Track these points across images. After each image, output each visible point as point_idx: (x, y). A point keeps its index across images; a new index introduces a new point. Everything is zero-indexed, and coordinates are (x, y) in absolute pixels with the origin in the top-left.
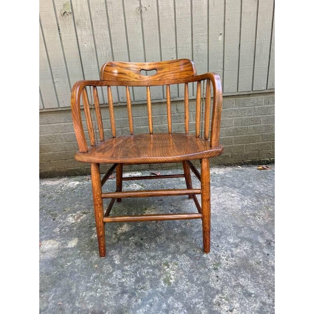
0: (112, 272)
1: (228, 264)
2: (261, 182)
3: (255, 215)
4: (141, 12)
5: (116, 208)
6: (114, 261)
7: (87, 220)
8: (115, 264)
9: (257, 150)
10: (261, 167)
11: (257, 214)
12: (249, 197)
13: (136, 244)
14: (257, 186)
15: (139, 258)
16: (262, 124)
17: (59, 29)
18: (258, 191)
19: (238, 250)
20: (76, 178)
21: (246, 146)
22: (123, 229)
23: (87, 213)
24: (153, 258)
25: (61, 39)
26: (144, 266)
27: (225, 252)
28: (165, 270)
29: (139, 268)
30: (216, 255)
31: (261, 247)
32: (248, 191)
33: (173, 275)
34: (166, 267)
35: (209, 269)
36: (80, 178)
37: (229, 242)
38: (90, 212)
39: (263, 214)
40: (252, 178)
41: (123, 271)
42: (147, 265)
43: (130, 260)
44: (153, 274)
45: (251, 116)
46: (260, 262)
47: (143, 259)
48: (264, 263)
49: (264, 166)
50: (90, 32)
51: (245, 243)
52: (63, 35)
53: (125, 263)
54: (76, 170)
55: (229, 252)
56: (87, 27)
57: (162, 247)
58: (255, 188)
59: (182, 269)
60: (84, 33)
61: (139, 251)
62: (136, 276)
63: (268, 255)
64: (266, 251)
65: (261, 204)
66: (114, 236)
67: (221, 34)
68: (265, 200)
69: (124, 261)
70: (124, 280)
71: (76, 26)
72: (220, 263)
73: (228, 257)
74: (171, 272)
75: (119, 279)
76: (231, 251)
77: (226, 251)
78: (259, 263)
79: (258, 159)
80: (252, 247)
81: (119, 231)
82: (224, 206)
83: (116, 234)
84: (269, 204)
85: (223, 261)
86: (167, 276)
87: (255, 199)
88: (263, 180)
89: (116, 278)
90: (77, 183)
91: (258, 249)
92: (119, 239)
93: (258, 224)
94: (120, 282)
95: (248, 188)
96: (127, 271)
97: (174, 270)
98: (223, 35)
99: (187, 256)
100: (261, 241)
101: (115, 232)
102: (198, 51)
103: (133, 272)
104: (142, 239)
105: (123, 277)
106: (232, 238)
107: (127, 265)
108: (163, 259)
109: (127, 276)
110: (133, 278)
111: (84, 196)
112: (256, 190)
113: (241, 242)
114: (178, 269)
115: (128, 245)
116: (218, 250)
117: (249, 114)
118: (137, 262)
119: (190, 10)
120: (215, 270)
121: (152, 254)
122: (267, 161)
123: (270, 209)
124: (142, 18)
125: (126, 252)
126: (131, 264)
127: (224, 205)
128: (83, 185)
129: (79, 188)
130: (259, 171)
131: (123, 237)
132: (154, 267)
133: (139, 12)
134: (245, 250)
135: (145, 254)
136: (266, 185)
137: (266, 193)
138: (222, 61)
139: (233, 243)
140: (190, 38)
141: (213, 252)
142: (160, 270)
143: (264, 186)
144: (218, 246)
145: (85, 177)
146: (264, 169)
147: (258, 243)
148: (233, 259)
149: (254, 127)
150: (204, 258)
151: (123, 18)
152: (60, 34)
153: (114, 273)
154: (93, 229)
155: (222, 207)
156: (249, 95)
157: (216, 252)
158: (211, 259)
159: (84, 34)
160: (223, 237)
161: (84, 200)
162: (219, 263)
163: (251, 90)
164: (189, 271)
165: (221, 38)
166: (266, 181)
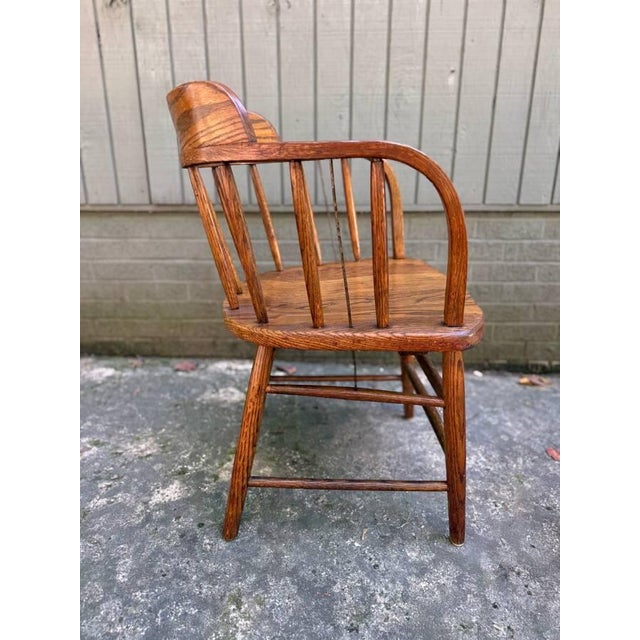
0: (101, 602)
1: (387, 619)
2: (521, 414)
3: (485, 495)
4: (278, 10)
5: (170, 440)
6: (115, 573)
7: (96, 460)
8: (114, 581)
9: (522, 340)
10: (525, 380)
11: (491, 494)
12: (482, 448)
13: (181, 536)
14: (509, 424)
15: (179, 575)
16: (538, 283)
17: (99, 36)
18: (508, 435)
19: (423, 585)
20: (112, 361)
21: (496, 327)
22: (168, 493)
23: (103, 444)
24: (211, 577)
25: (101, 57)
26: (180, 598)
27: (390, 586)
28: (227, 614)
29: (167, 601)
30: (364, 589)
31: (482, 584)
32: (486, 433)
33: (244, 632)
34: (233, 607)
35: (337, 628)
36: (119, 361)
37: (406, 559)
38: (109, 444)
39: (506, 494)
40: (500, 403)
41: (127, 602)
42: (190, 595)
43: (155, 575)
44: (196, 622)
45: (512, 260)
46: (471, 625)
47: (186, 579)
48: (479, 629)
49: (535, 379)
50: (163, 46)
51: (447, 566)
52: (105, 49)
53: (139, 582)
54: (111, 343)
55: (400, 588)
56: (160, 36)
57: (240, 551)
58: (502, 428)
59: (270, 616)
60: (152, 47)
61: (183, 555)
62: (153, 621)
63: (495, 607)
64: (492, 596)
65: (508, 469)
66: (140, 508)
67: (453, 71)
68: (520, 461)
69: (138, 577)
70: (119, 629)
71: (136, 32)
72: (370, 613)
73: (394, 600)
74: (242, 622)
75: (111, 625)
76: (406, 584)
77: (393, 581)
78: (466, 627)
79: (522, 360)
80: (460, 580)
81: (157, 498)
82: (419, 464)
83: (146, 503)
84: (526, 470)
85: (379, 609)
86: (227, 633)
87: (495, 455)
88: (525, 410)
89: (104, 619)
90: (110, 372)
91: (473, 587)
92: (148, 519)
93: (489, 521)
94: (108, 634)
95: (488, 425)
96: (137, 604)
97: (249, 618)
98: (457, 74)
99: (293, 583)
100: (487, 564)
101: (146, 498)
102: (398, 105)
103: (150, 610)
104: (201, 525)
105: (121, 620)
106: (418, 549)
107: (141, 589)
108: (233, 584)
109: (133, 617)
110: (142, 625)
111: (113, 404)
112: (504, 433)
113: (435, 562)
114: (262, 617)
115: (163, 536)
116: (373, 580)
117: (508, 257)
118: (168, 583)
119: (386, 13)
120: (351, 631)
121: (212, 567)
122: (544, 367)
123: (525, 484)
124: (278, 25)
125: (153, 553)
126: (152, 587)
127: (420, 460)
128: (120, 377)
129: (109, 384)
130: (520, 389)
131: (160, 514)
132: (202, 603)
133: (274, 10)
134: (441, 587)
135: (194, 564)
136: (529, 422)
137: (526, 443)
138: (452, 131)
139: (414, 564)
140: (383, 76)
141: (361, 581)
142: (215, 613)
143: (525, 424)
144: (376, 566)
145: (130, 361)
146: (533, 384)
147: (477, 569)
148: (405, 606)
149: (517, 288)
150: (333, 594)
151: (237, 21)
152: (100, 46)
153: (104, 606)
154: (100, 486)
155: (412, 465)
156: (510, 213)
157: (367, 580)
158: (349, 599)
159: (152, 49)
160: (395, 543)
161: (108, 412)
162: (367, 614)
163: (514, 202)
164: (286, 626)
165: (452, 80)
166: (532, 414)
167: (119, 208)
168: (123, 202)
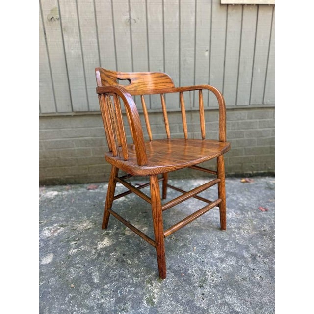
0: (90, 292)
1: (213, 281)
2: (245, 195)
3: (239, 228)
4: (130, 23)
5: (97, 220)
6: (92, 279)
7: (65, 233)
8: (93, 282)
9: (240, 163)
10: (243, 180)
11: (241, 228)
12: (233, 210)
13: (117, 260)
14: (241, 199)
15: (121, 276)
16: (246, 138)
17: (45, 34)
18: (242, 203)
19: (224, 266)
20: (55, 188)
21: (230, 159)
22: (104, 243)
23: (65, 226)
24: (136, 275)
25: (46, 44)
26: (125, 285)
27: (211, 268)
28: (148, 288)
29: (120, 287)
30: (201, 270)
31: (246, 262)
32: (233, 204)
33: (157, 294)
34: (149, 285)
35: (194, 286)
36: (59, 188)
37: (214, 257)
38: (68, 225)
39: (247, 227)
40: (236, 190)
41: (102, 290)
42: (129, 283)
43: (111, 277)
44: (135, 293)
45: (234, 129)
46: (246, 278)
47: (125, 277)
48: (250, 279)
49: (247, 179)
50: (78, 39)
51: (231, 258)
52: (48, 40)
53: (105, 281)
54: (54, 179)
55: (215, 268)
56: (75, 34)
57: (145, 263)
58: (239, 201)
59: (166, 286)
61: (120, 268)
62: (116, 296)
63: (254, 270)
64: (252, 266)
65: (245, 217)
66: (94, 251)
67: (207, 50)
68: (249, 213)
69: (103, 279)
70: (103, 301)
71: (64, 32)
72: (206, 279)
73: (214, 273)
74: (155, 290)
75: (98, 300)
76: (217, 266)
77: (212, 266)
78: (245, 279)
79: (241, 172)
80: (238, 262)
81: (100, 246)
82: (209, 219)
83: (96, 249)
84: (253, 217)
85: (209, 278)
86: (150, 295)
87: (239, 212)
88: (247, 193)
89: (95, 298)
90: (56, 193)
91: (244, 264)
92: (99, 255)
93: (243, 238)
94: (98, 303)
95: (232, 200)
96: (107, 290)
97: (157, 288)
98: (209, 51)
99: (171, 272)
100: (246, 254)
101: (95, 247)
102: (185, 65)
103: (113, 292)
104: (124, 255)
105: (102, 297)
106: (218, 252)
107: (107, 284)
108: (146, 276)
109: (107, 296)
110: (113, 298)
111: (63, 207)
112: (240, 203)
113: (226, 256)
114: (163, 287)
115: (109, 261)
116: (204, 266)
117: (233, 128)
118: (118, 280)
119: (178, 25)
120: (200, 287)
121: (135, 271)
122: (250, 174)
123: (254, 222)
124: (131, 29)
125: (107, 269)
126: (111, 282)
127: (209, 217)
128: (62, 195)
129: (58, 199)
130: (242, 184)
131: (104, 252)
132: (136, 286)
133: (128, 23)
134: (231, 266)
135: (126, 271)
136: (249, 197)
137: (250, 206)
138: (208, 75)
139: (218, 258)
140: (178, 52)
141: (199, 268)
142: (143, 288)
143: (247, 198)
144: (203, 261)
145: (64, 187)
146: (247, 182)
147: (243, 257)
148: (219, 275)
149: (237, 141)
150: (189, 274)
151: (112, 28)
152: (46, 39)
153: (92, 293)
154: (71, 244)
155: (206, 219)
156: (233, 110)
157: (201, 267)
158: (196, 275)
159: (71, 40)
160: (208, 251)
161: (62, 212)
162: (205, 280)
163: (234, 104)
164: (174, 289)
165: (207, 54)
166: (249, 194)
167: (57, 114)
168: (59, 111)
